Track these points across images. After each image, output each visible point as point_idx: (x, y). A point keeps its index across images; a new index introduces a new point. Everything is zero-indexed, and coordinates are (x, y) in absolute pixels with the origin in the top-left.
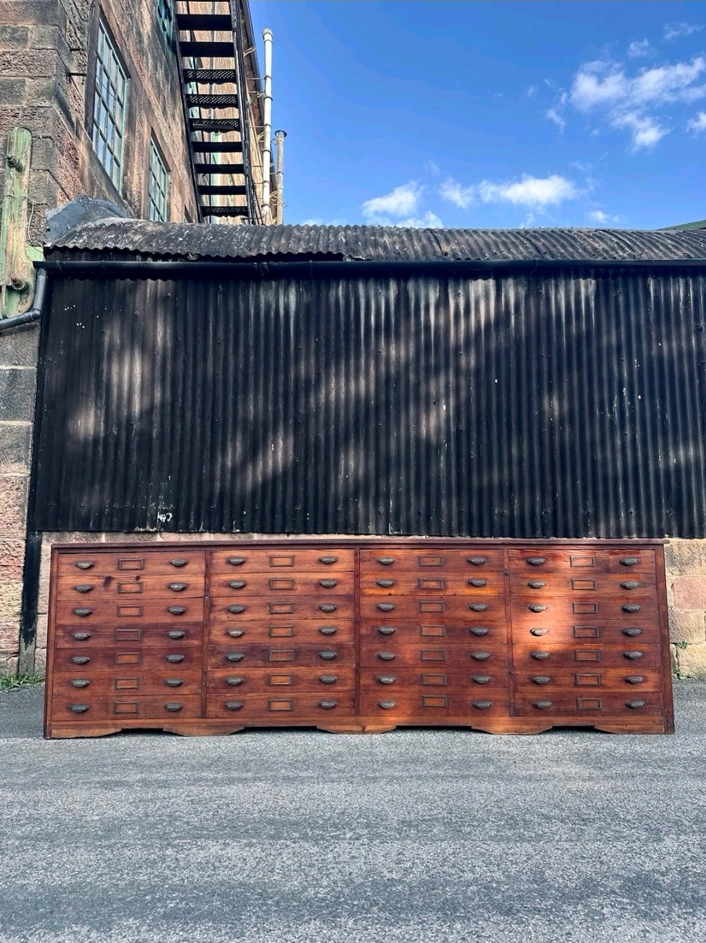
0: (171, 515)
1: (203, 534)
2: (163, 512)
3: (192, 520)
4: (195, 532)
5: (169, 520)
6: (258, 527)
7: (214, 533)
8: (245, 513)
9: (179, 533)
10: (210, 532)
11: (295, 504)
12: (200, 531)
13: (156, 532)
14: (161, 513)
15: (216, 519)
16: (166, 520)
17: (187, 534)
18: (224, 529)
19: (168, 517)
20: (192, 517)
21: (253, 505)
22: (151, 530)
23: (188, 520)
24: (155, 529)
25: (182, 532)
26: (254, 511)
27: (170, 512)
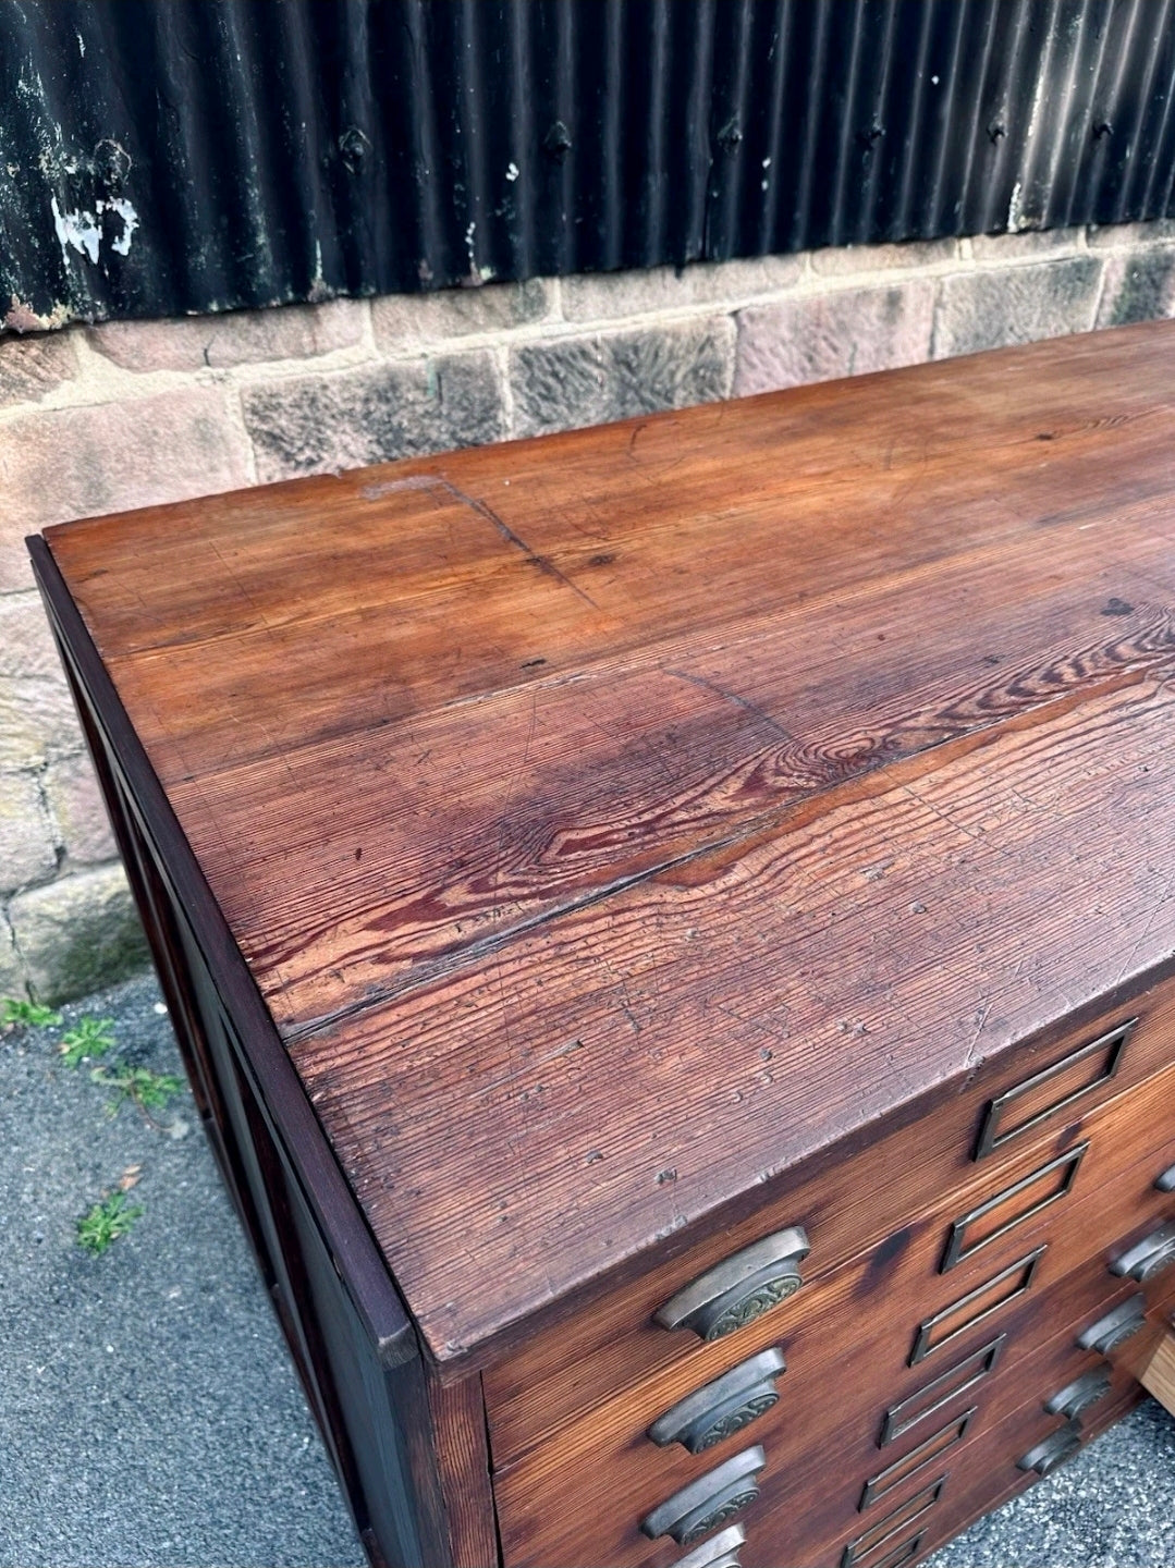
0: (127, 212)
1: (321, 311)
2: (84, 194)
3: (262, 239)
4: (287, 305)
5: (123, 247)
6: (565, 244)
7: (372, 298)
8: (513, 173)
9: (206, 316)
10: (355, 295)
11: (719, 111)
12: (311, 296)
13: (65, 329)
14: (68, 209)
15: (375, 216)
16: (105, 245)
17: (242, 321)
18: (426, 274)
19: (112, 226)
20: (260, 219)
21: (544, 118)
22: (44, 322)
23: (236, 234)
24: (61, 314)
25: (223, 314)
26: (546, 156)
27: (121, 194)
